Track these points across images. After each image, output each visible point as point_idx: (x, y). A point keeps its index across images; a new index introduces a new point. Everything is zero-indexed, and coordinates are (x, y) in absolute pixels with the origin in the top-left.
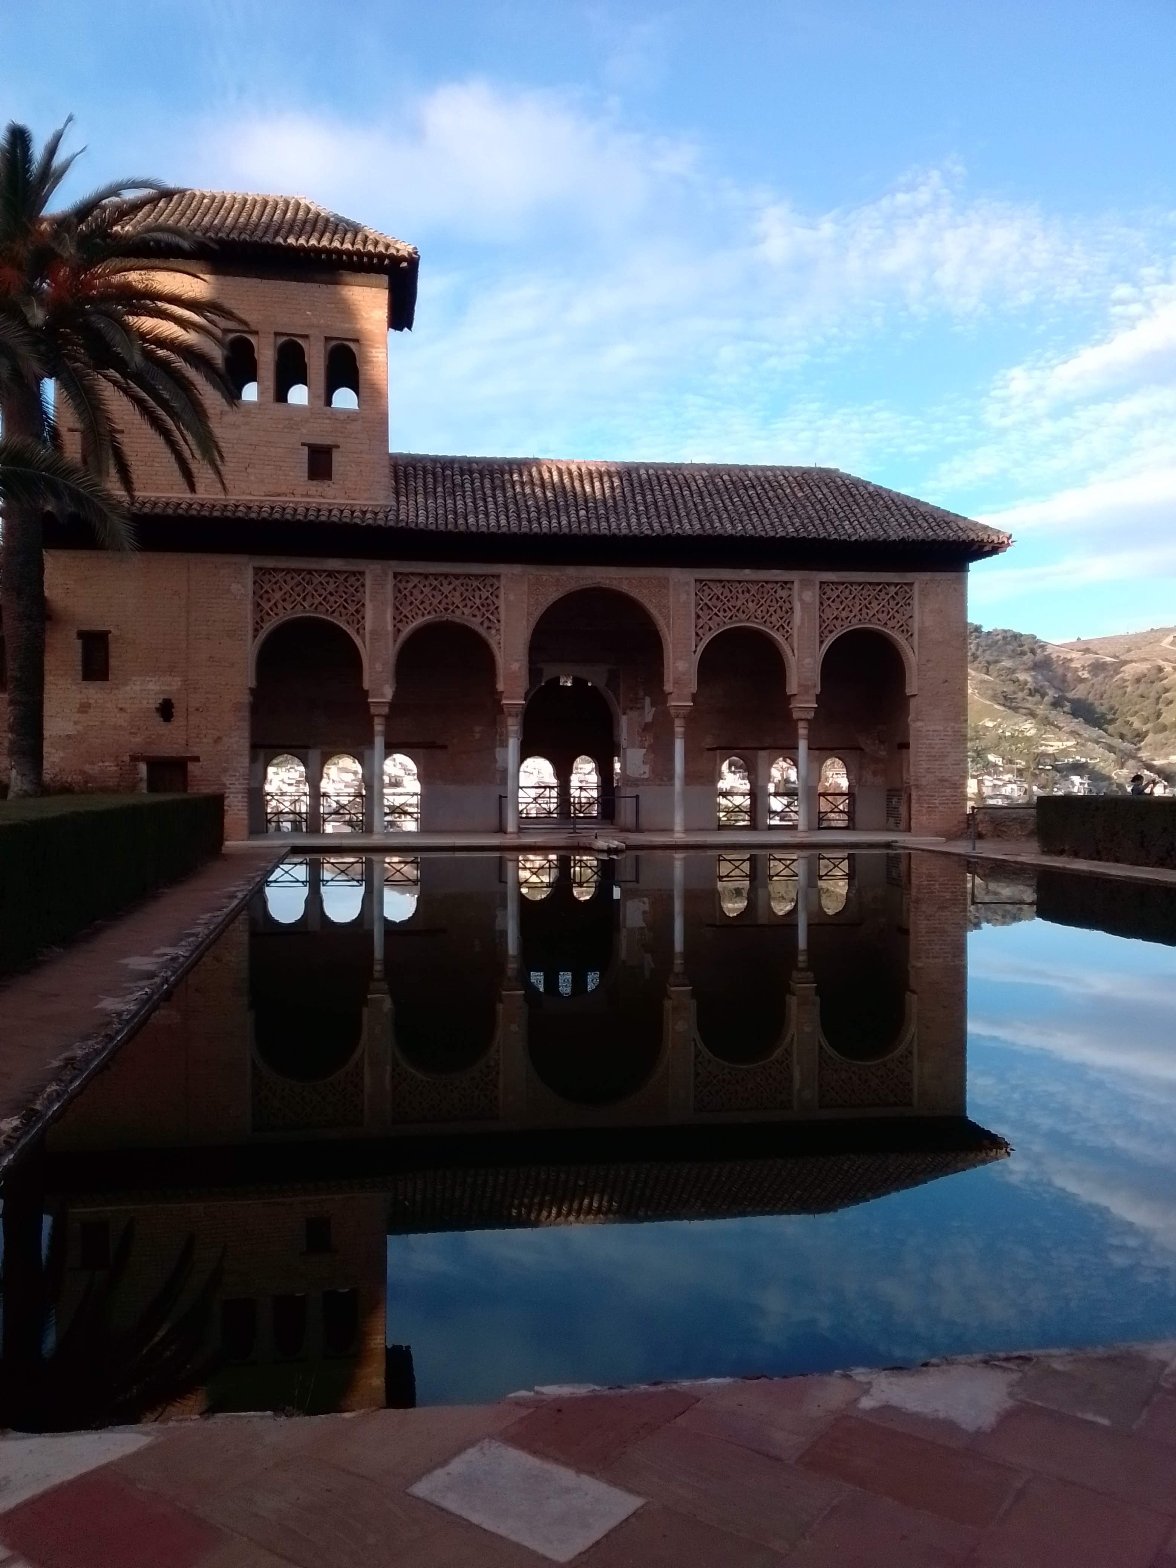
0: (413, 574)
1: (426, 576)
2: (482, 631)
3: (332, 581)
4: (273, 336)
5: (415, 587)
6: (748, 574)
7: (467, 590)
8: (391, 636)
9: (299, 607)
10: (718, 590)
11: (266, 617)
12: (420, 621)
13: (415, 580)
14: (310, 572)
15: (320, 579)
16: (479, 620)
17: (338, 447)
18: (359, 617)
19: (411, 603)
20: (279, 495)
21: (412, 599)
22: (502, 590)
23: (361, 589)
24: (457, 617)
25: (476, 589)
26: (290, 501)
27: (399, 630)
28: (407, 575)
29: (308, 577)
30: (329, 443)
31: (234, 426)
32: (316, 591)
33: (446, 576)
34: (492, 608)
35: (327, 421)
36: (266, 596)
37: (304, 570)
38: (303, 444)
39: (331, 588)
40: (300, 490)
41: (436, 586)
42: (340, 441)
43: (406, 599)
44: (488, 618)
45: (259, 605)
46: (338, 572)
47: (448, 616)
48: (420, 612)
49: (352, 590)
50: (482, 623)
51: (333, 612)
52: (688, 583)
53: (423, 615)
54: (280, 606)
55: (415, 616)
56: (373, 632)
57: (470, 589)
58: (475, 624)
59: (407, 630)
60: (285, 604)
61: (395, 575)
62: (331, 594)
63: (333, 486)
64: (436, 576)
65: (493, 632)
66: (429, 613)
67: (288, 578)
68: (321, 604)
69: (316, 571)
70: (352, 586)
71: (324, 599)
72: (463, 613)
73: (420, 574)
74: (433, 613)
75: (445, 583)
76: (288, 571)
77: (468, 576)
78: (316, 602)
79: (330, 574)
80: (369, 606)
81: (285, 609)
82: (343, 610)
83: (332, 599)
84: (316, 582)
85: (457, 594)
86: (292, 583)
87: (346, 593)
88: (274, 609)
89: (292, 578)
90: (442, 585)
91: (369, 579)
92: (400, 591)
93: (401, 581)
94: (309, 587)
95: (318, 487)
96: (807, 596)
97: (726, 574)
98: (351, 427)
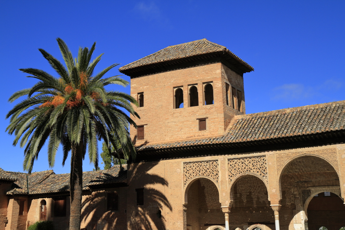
0: (235, 159)
1: (239, 159)
2: (260, 177)
3: (208, 164)
4: (187, 86)
5: (236, 163)
7: (254, 162)
8: (228, 182)
9: (198, 175)
11: (188, 179)
12: (238, 176)
13: (236, 160)
14: (201, 162)
15: (204, 164)
16: (259, 173)
17: (208, 118)
18: (217, 176)
19: (235, 169)
20: (191, 137)
21: (235, 168)
22: (267, 161)
23: (217, 166)
24: (251, 173)
25: (258, 161)
26: (193, 139)
27: (231, 180)
28: (233, 159)
29: (200, 164)
30: (205, 117)
31: (177, 117)
32: (203, 168)
33: (246, 158)
34: (264, 168)
35: (204, 110)
36: (188, 172)
37: (199, 162)
38: (197, 119)
39: (208, 167)
40: (197, 135)
41: (243, 162)
42: (208, 116)
43: (233, 168)
44: (263, 172)
45: (186, 175)
46: (210, 161)
47: (247, 173)
48: (238, 173)
49: (215, 167)
50: (261, 175)
51: (209, 175)
53: (239, 174)
54: (192, 175)
55: (236, 174)
56: (222, 181)
57: (255, 162)
58: (258, 175)
59: (234, 179)
60: (194, 174)
61: (229, 160)
62: (208, 169)
63: (207, 131)
64: (243, 158)
65: (264, 177)
66: (241, 172)
67: (194, 165)
68: (205, 173)
69: (203, 161)
70: (215, 165)
71: (206, 171)
72: (254, 172)
73: (237, 158)
74: (243, 172)
75: (246, 160)
76: (194, 162)
77: (254, 157)
78: (203, 172)
79: (207, 162)
80: (220, 172)
81: (194, 176)
82: (212, 174)
83: (208, 171)
84: (203, 165)
85: (251, 164)
86: (195, 166)
87: (213, 168)
88: (190, 175)
89: (196, 165)
90: (245, 161)
91: (219, 162)
92: (231, 165)
93: (231, 162)
94: (201, 167)
95: (203, 132)
98: (211, 111)
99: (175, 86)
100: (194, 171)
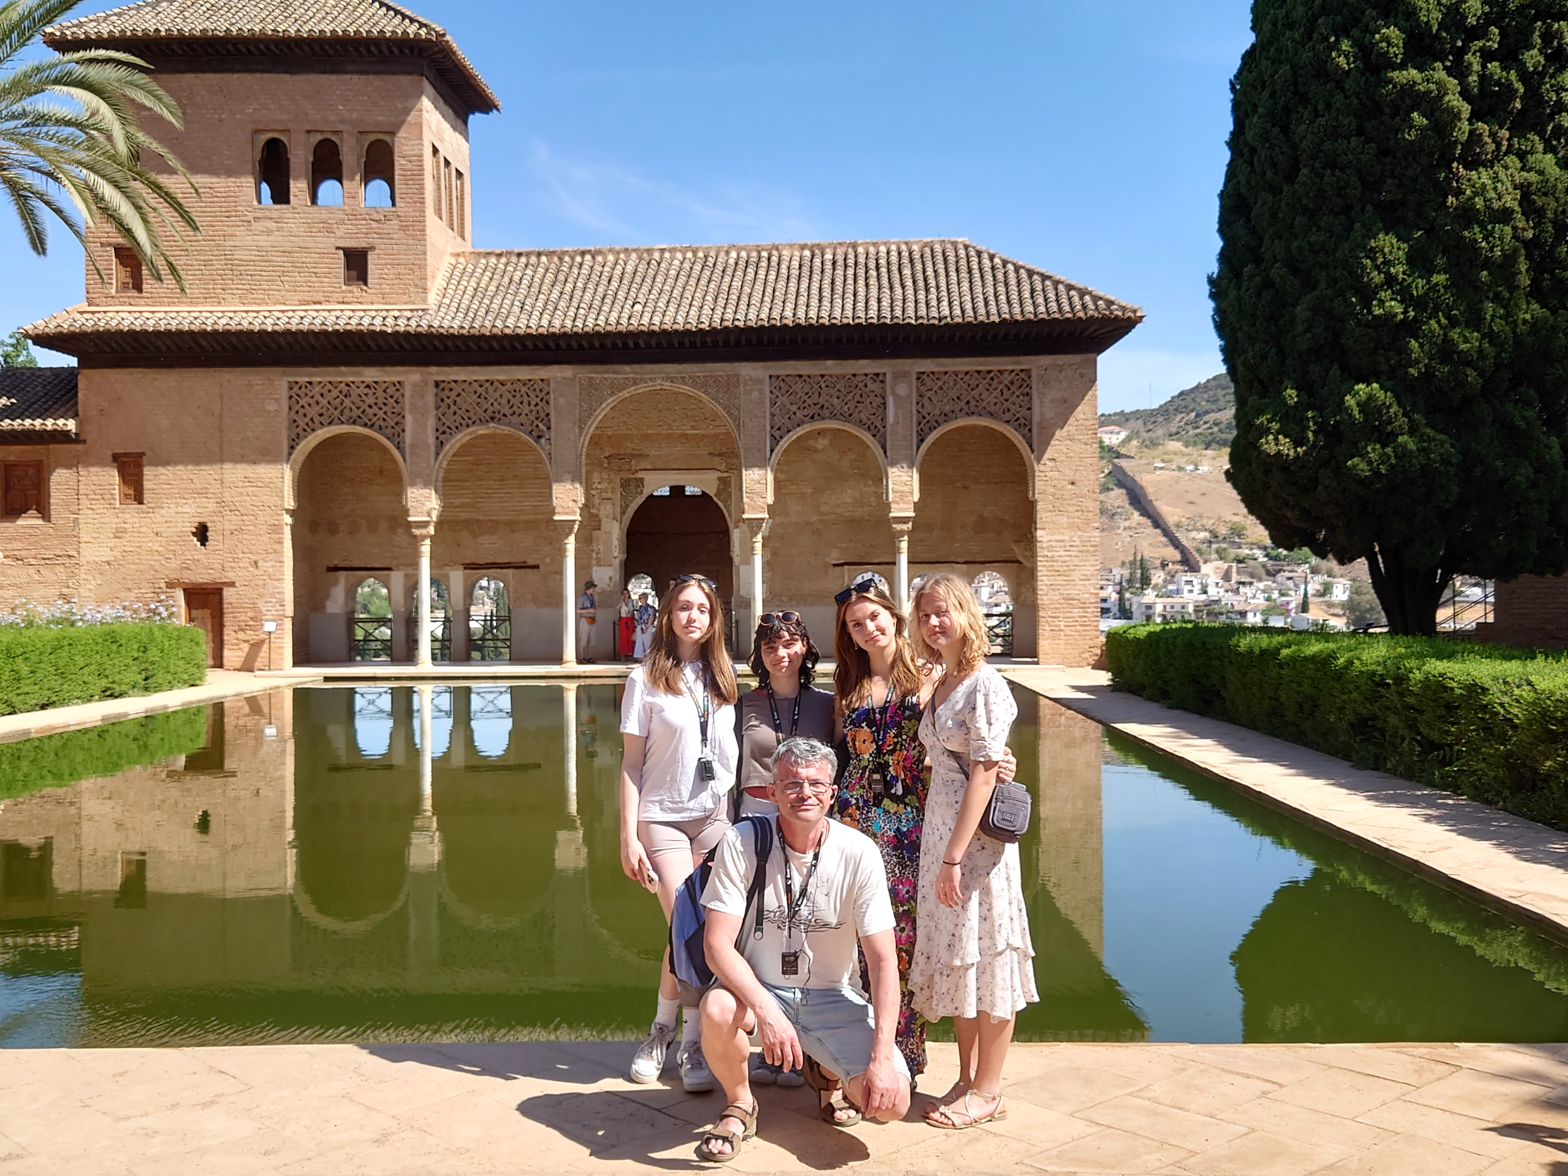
0: (455, 381)
1: (470, 383)
2: (530, 441)
3: (370, 392)
4: (305, 134)
5: (459, 395)
6: (830, 366)
7: (515, 397)
8: (433, 449)
9: (336, 421)
10: (797, 386)
11: (302, 433)
12: (465, 432)
13: (459, 387)
14: (347, 384)
15: (358, 391)
16: (528, 428)
17: (373, 248)
18: (399, 430)
19: (455, 413)
20: (315, 304)
21: (456, 408)
22: (552, 395)
23: (401, 399)
24: (504, 427)
25: (525, 395)
26: (322, 309)
27: (442, 443)
28: (448, 382)
29: (345, 389)
30: (365, 245)
31: (269, 232)
32: (353, 403)
33: (491, 382)
34: (543, 415)
35: (363, 222)
36: (302, 411)
37: (340, 382)
38: (338, 248)
39: (371, 400)
40: (335, 297)
41: (481, 394)
42: (375, 243)
43: (449, 409)
44: (537, 426)
45: (295, 421)
46: (376, 383)
47: (493, 426)
48: (465, 423)
49: (392, 401)
50: (531, 432)
51: (372, 426)
52: (760, 381)
53: (468, 426)
54: (316, 421)
55: (459, 426)
56: (412, 446)
57: (518, 395)
58: (523, 433)
59: (451, 442)
60: (321, 419)
61: (437, 384)
62: (370, 406)
63: (370, 291)
64: (481, 382)
65: (543, 441)
66: (474, 423)
67: (325, 391)
68: (359, 417)
69: (353, 382)
70: (391, 397)
71: (363, 412)
72: (511, 422)
73: (463, 381)
74: (479, 422)
75: (491, 389)
76: (324, 384)
77: (516, 381)
78: (354, 415)
79: (369, 385)
80: (409, 418)
81: (322, 424)
82: (382, 423)
83: (370, 412)
84: (353, 393)
85: (504, 401)
86: (328, 396)
87: (385, 404)
88: (310, 423)
89: (330, 391)
90: (487, 392)
91: (407, 389)
92: (442, 400)
93: (443, 390)
94: (347, 401)
95: (357, 292)
96: (902, 389)
97: (805, 367)
98: (387, 227)
99: (260, 127)
100: (324, 411)
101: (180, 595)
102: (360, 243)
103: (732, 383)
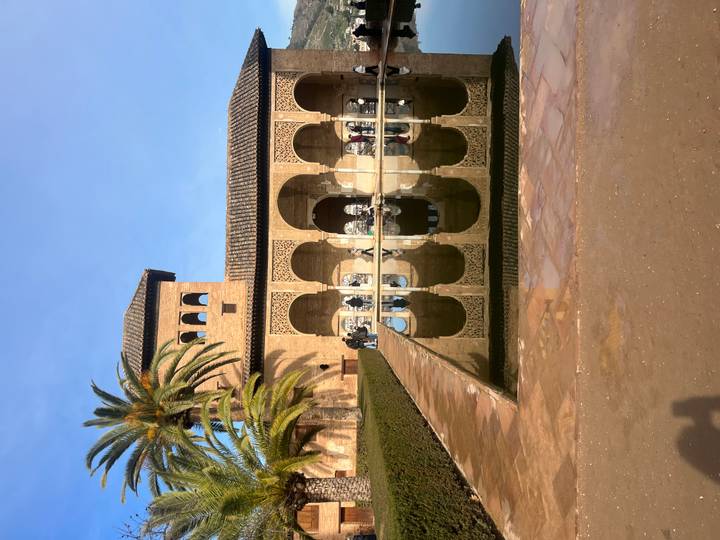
0: (272, 274)
1: (273, 269)
2: (295, 247)
3: (275, 305)
4: (180, 326)
5: (277, 273)
6: (272, 141)
7: (279, 253)
8: (296, 283)
9: (285, 317)
10: (278, 153)
11: (289, 330)
13: (275, 273)
14: (272, 313)
15: (274, 309)
16: (290, 249)
17: (223, 302)
18: (289, 295)
19: (284, 275)
22: (278, 239)
23: (278, 294)
24: (290, 257)
25: (278, 250)
26: (245, 320)
27: (295, 279)
28: (273, 276)
29: (274, 314)
32: (279, 311)
34: (286, 243)
36: (281, 330)
37: (271, 315)
38: (222, 315)
39: (278, 305)
40: (240, 316)
41: (277, 265)
42: (220, 301)
43: (282, 277)
44: (290, 245)
45: (285, 332)
46: (272, 303)
47: (289, 261)
48: (288, 272)
49: (278, 297)
50: (292, 247)
51: (287, 305)
52: (276, 165)
53: (289, 270)
54: (285, 324)
56: (295, 290)
58: (292, 250)
59: (294, 276)
61: (273, 280)
62: (280, 305)
63: (238, 304)
64: (273, 265)
65: (295, 244)
66: (288, 268)
67: (274, 321)
68: (284, 309)
69: (271, 311)
71: (282, 308)
72: (288, 255)
73: (272, 271)
74: (288, 266)
75: (275, 261)
76: (271, 322)
77: (273, 252)
79: (272, 305)
80: (285, 291)
81: (286, 322)
82: (287, 301)
83: (282, 305)
84: (275, 311)
85: (280, 257)
86: (276, 320)
87: (280, 300)
88: (285, 327)
90: (277, 263)
91: (275, 291)
92: (279, 279)
93: (275, 279)
94: (277, 313)
95: (239, 309)
96: (281, 116)
97: (272, 149)
98: (215, 296)
99: (176, 342)
100: (281, 322)
101: (345, 376)
102: (221, 306)
103: (276, 175)
